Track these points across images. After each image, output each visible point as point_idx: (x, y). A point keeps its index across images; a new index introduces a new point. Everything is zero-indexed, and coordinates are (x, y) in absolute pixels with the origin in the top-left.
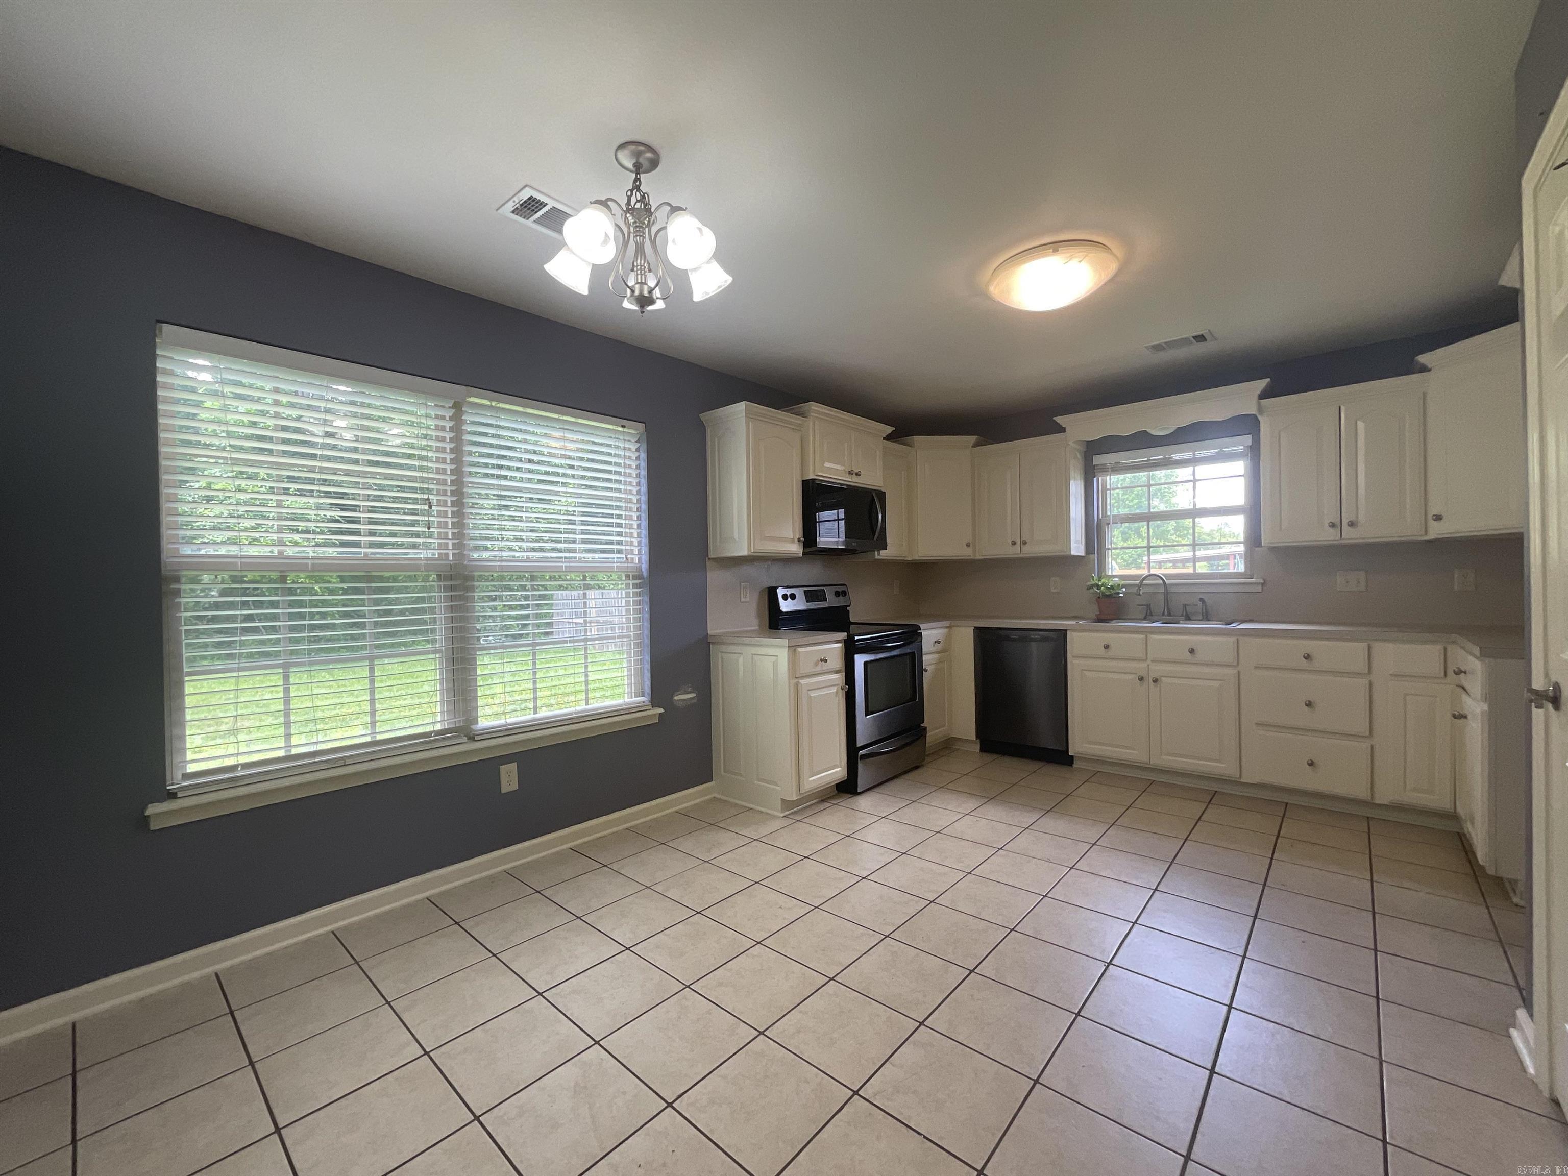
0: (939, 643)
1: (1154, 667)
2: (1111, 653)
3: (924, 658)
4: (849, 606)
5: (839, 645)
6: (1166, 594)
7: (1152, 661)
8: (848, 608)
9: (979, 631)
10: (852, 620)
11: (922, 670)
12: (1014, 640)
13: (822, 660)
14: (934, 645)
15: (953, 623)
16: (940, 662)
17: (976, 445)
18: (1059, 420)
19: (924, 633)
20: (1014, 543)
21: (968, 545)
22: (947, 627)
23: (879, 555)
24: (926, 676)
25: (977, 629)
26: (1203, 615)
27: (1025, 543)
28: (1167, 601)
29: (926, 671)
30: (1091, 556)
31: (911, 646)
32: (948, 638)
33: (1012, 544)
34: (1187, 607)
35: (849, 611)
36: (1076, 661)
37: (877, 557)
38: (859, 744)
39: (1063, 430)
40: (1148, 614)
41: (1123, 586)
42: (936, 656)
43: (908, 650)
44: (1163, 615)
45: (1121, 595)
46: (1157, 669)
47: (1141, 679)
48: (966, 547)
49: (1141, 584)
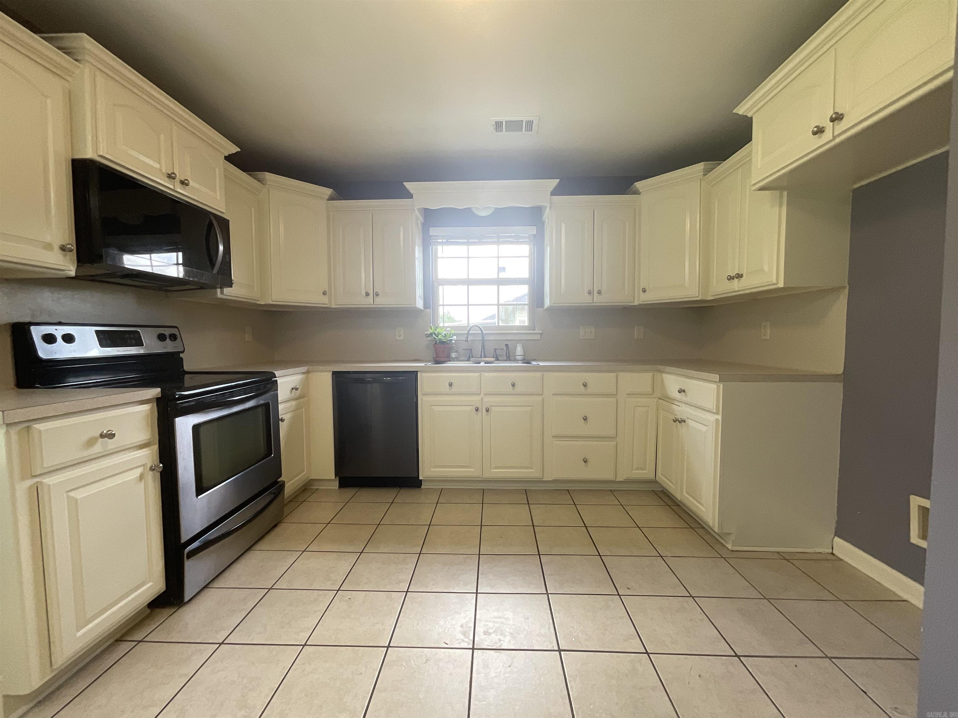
0: (297, 389)
1: (487, 399)
2: (454, 389)
3: (280, 407)
4: (183, 352)
5: (146, 408)
6: (483, 341)
7: (485, 394)
8: (181, 355)
9: (336, 374)
10: (186, 368)
11: (278, 420)
12: (369, 382)
13: (102, 436)
14: (291, 392)
15: (311, 368)
16: (298, 408)
17: (331, 198)
18: (408, 185)
19: (280, 381)
20: (367, 294)
21: (324, 293)
22: (303, 373)
23: (222, 293)
24: (283, 428)
25: (335, 374)
26: (507, 357)
27: (377, 295)
28: (483, 346)
29: (282, 420)
30: (428, 310)
31: (263, 397)
32: (306, 383)
33: (366, 295)
34: (497, 351)
35: (182, 359)
36: (425, 398)
37: (219, 295)
38: (185, 536)
39: (410, 196)
40: (471, 356)
41: (454, 335)
42: (294, 403)
43: (261, 401)
44: (481, 357)
45: (453, 342)
46: (489, 400)
47: (477, 410)
48: (322, 294)
49: (468, 334)
